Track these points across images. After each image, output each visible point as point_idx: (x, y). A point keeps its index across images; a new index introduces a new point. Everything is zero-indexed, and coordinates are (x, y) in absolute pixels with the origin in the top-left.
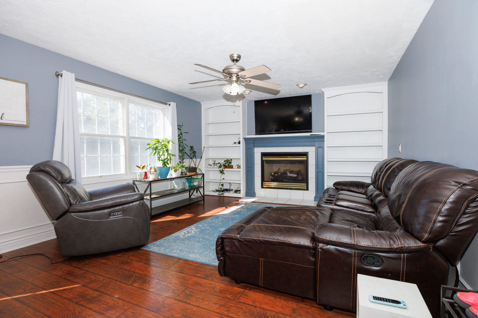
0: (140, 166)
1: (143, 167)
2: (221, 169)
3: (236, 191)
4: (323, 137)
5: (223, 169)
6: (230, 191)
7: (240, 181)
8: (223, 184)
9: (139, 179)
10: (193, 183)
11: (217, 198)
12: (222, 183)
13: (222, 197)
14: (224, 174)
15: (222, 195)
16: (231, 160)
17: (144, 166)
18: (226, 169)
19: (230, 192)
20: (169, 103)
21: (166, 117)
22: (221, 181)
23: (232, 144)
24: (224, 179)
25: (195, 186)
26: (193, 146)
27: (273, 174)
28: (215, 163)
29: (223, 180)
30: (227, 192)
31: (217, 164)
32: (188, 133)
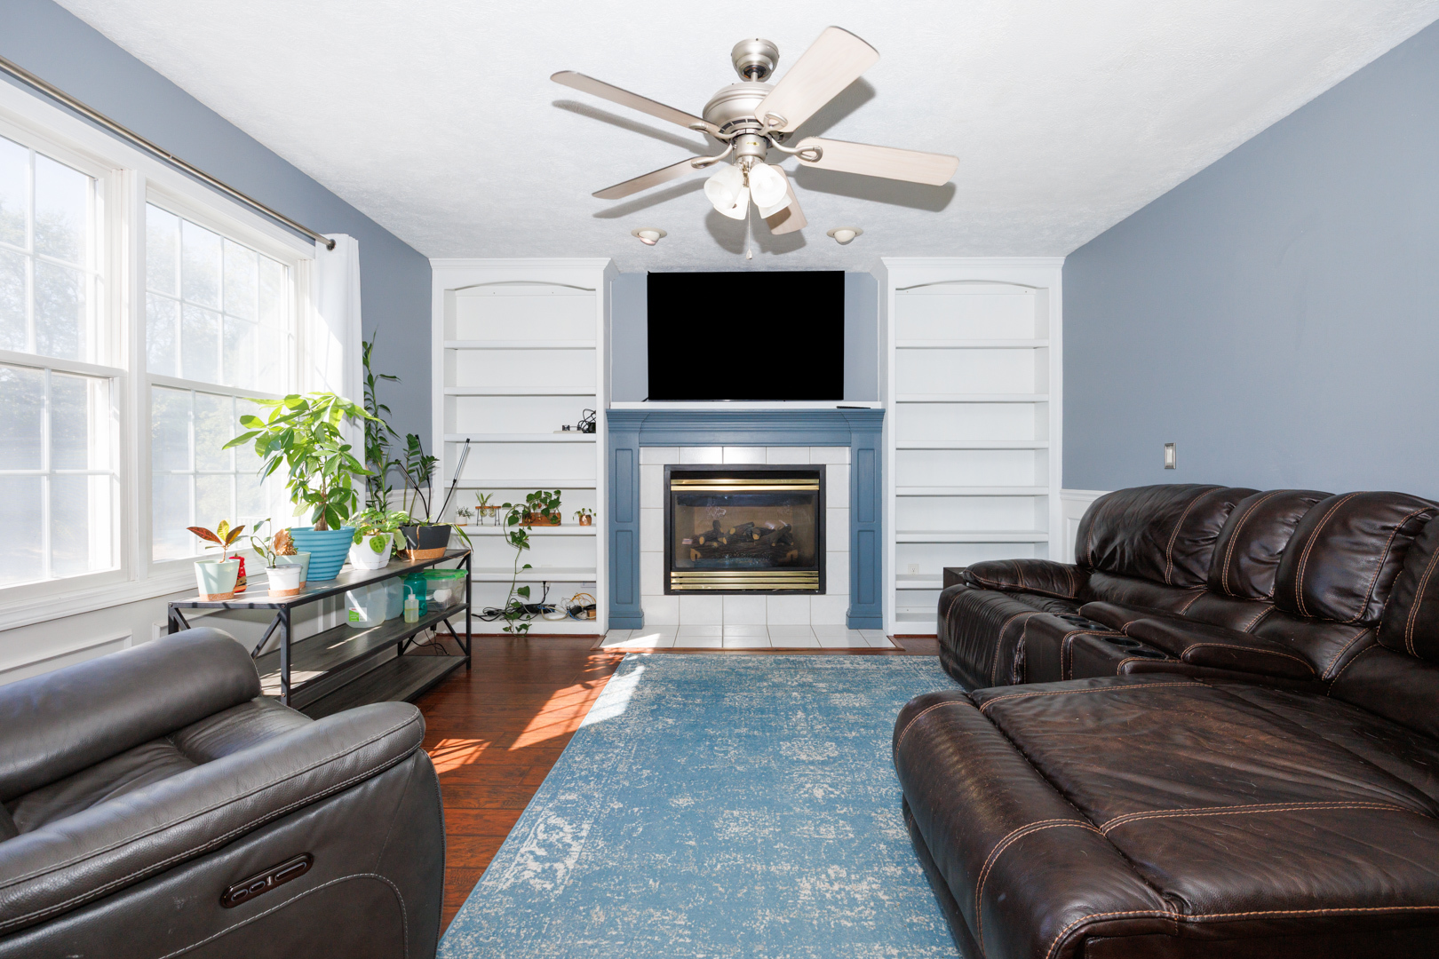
0: (215, 532)
1: (231, 537)
2: (516, 529)
3: (575, 612)
4: (879, 415)
5: (526, 529)
6: (546, 611)
7: (594, 571)
8: (527, 588)
9: (211, 596)
10: (432, 592)
11: (501, 643)
12: (523, 585)
13: (522, 639)
14: (527, 546)
15: (523, 631)
16: (558, 492)
17: (240, 529)
18: (536, 529)
19: (551, 616)
20: (329, 237)
21: (307, 300)
22: (520, 577)
23: (555, 432)
24: (528, 566)
25: (438, 605)
26: (417, 437)
27: (702, 541)
28: (487, 505)
29: (526, 570)
30: (539, 616)
31: (492, 508)
32: (395, 377)
